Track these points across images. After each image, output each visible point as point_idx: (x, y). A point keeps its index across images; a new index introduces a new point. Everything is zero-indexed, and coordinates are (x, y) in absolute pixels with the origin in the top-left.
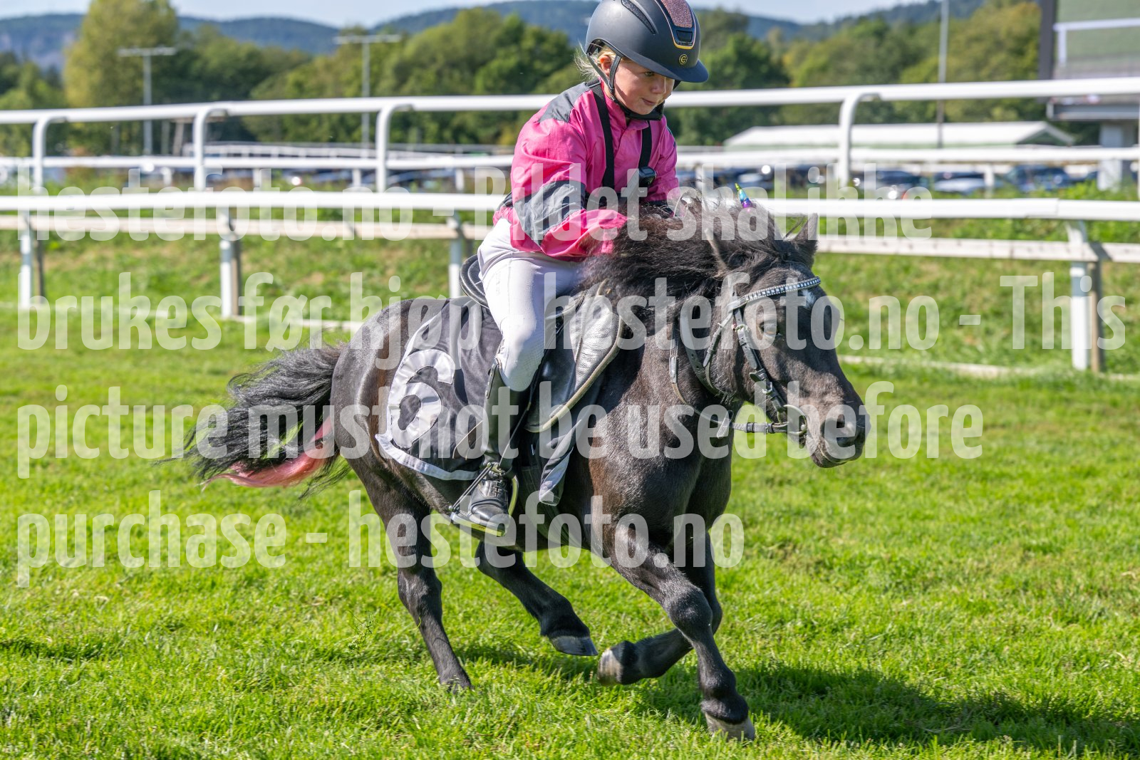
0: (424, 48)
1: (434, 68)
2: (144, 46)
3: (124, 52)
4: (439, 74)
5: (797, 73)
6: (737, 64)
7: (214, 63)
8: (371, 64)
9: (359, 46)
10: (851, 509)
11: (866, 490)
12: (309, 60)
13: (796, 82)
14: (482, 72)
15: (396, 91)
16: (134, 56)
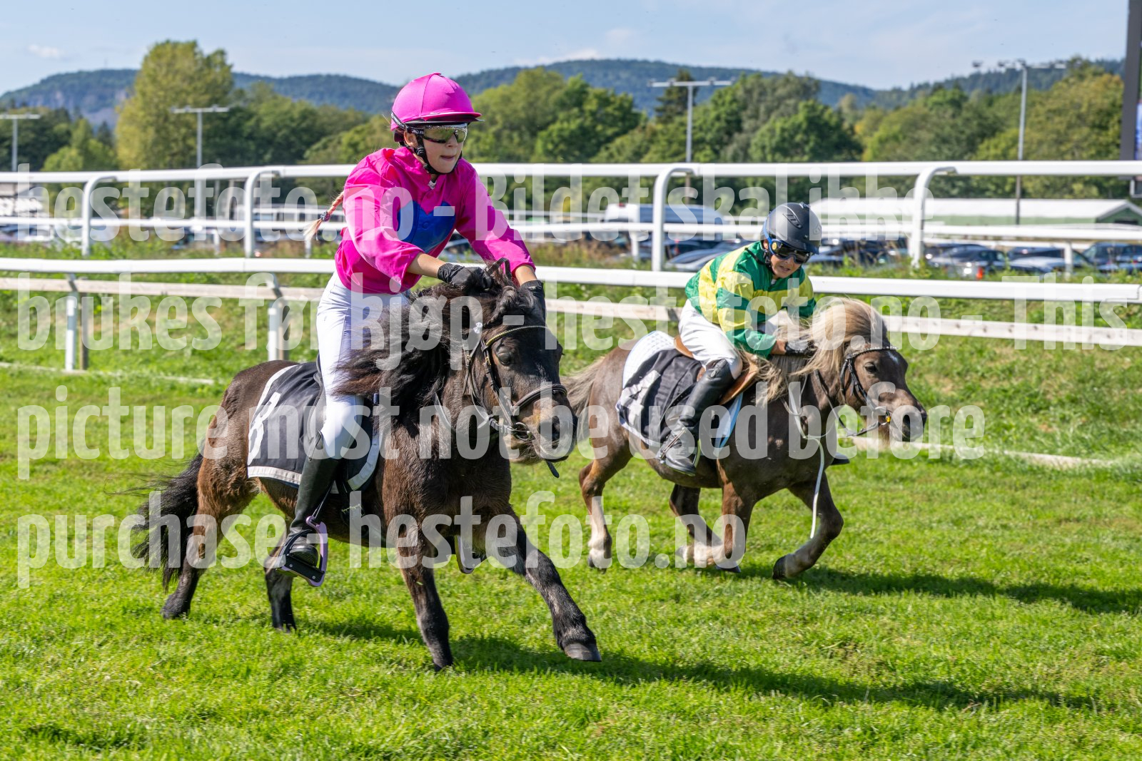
1: (493, 129)
2: (196, 105)
3: (177, 111)
4: (498, 136)
5: (870, 142)
6: (806, 132)
7: (267, 122)
12: (366, 121)
13: (868, 153)
14: (543, 134)
16: (186, 114)
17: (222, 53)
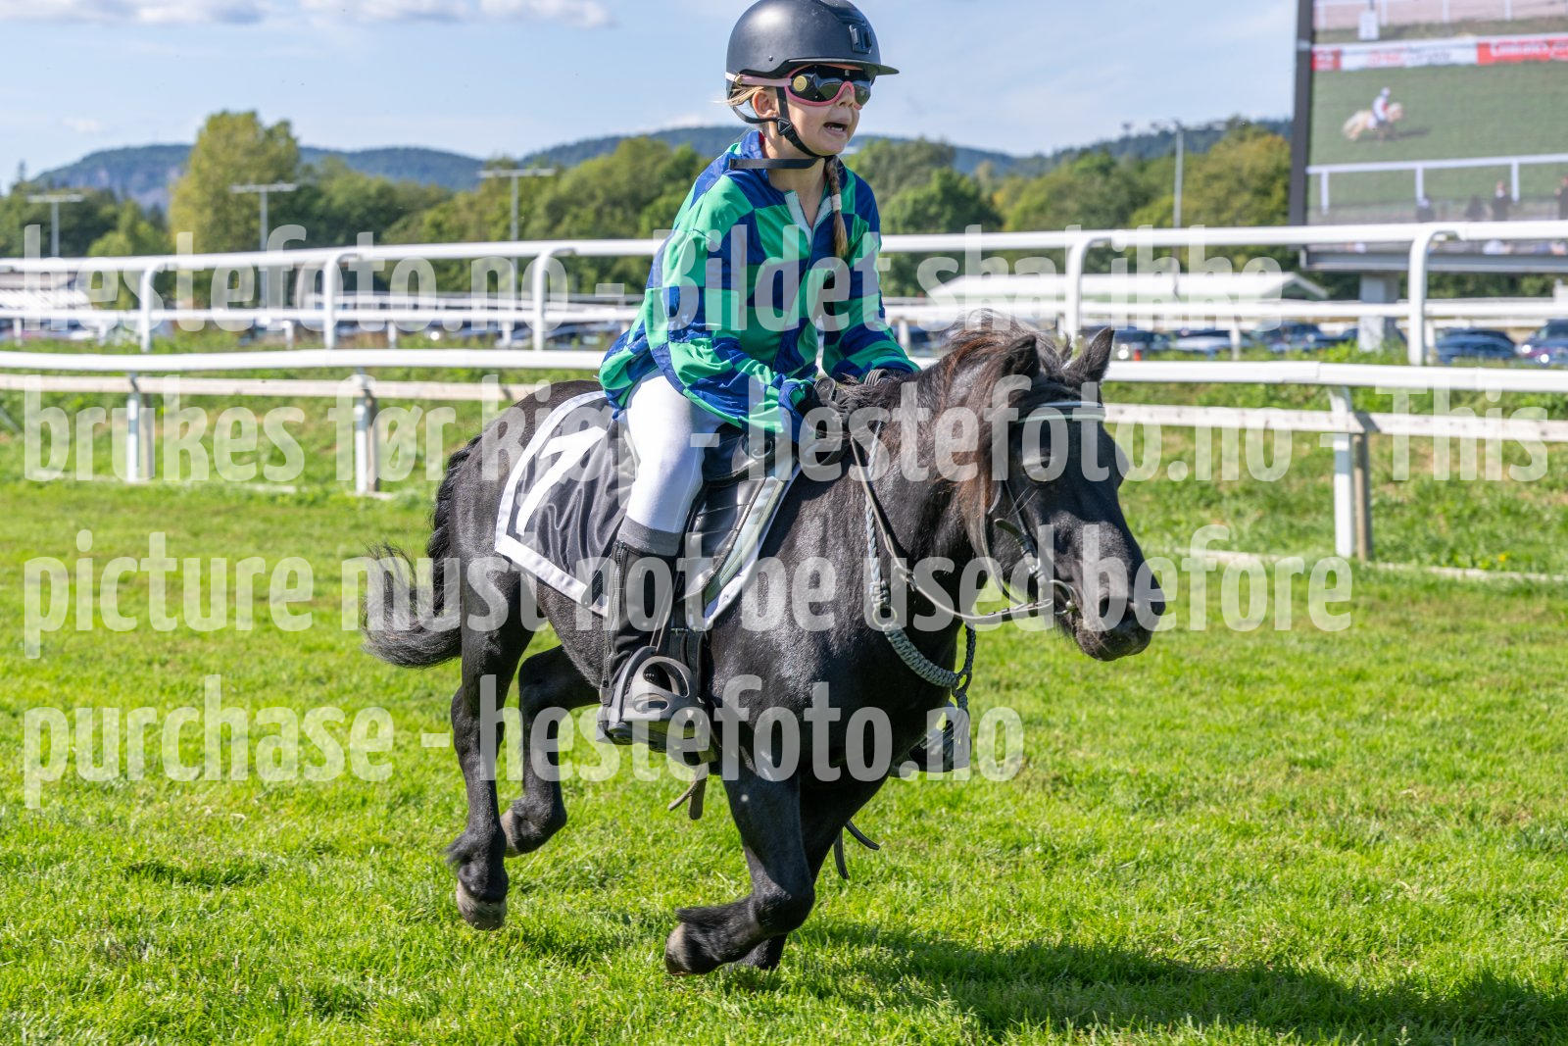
0: (582, 183)
1: (593, 206)
2: (260, 181)
3: (238, 189)
4: (599, 213)
5: (1011, 214)
6: (942, 203)
7: (340, 200)
8: (520, 201)
9: (508, 180)
10: (1089, 716)
11: (1107, 695)
12: (449, 198)
13: (1009, 225)
14: (649, 210)
15: (548, 234)
16: (249, 193)
17: (285, 125)
